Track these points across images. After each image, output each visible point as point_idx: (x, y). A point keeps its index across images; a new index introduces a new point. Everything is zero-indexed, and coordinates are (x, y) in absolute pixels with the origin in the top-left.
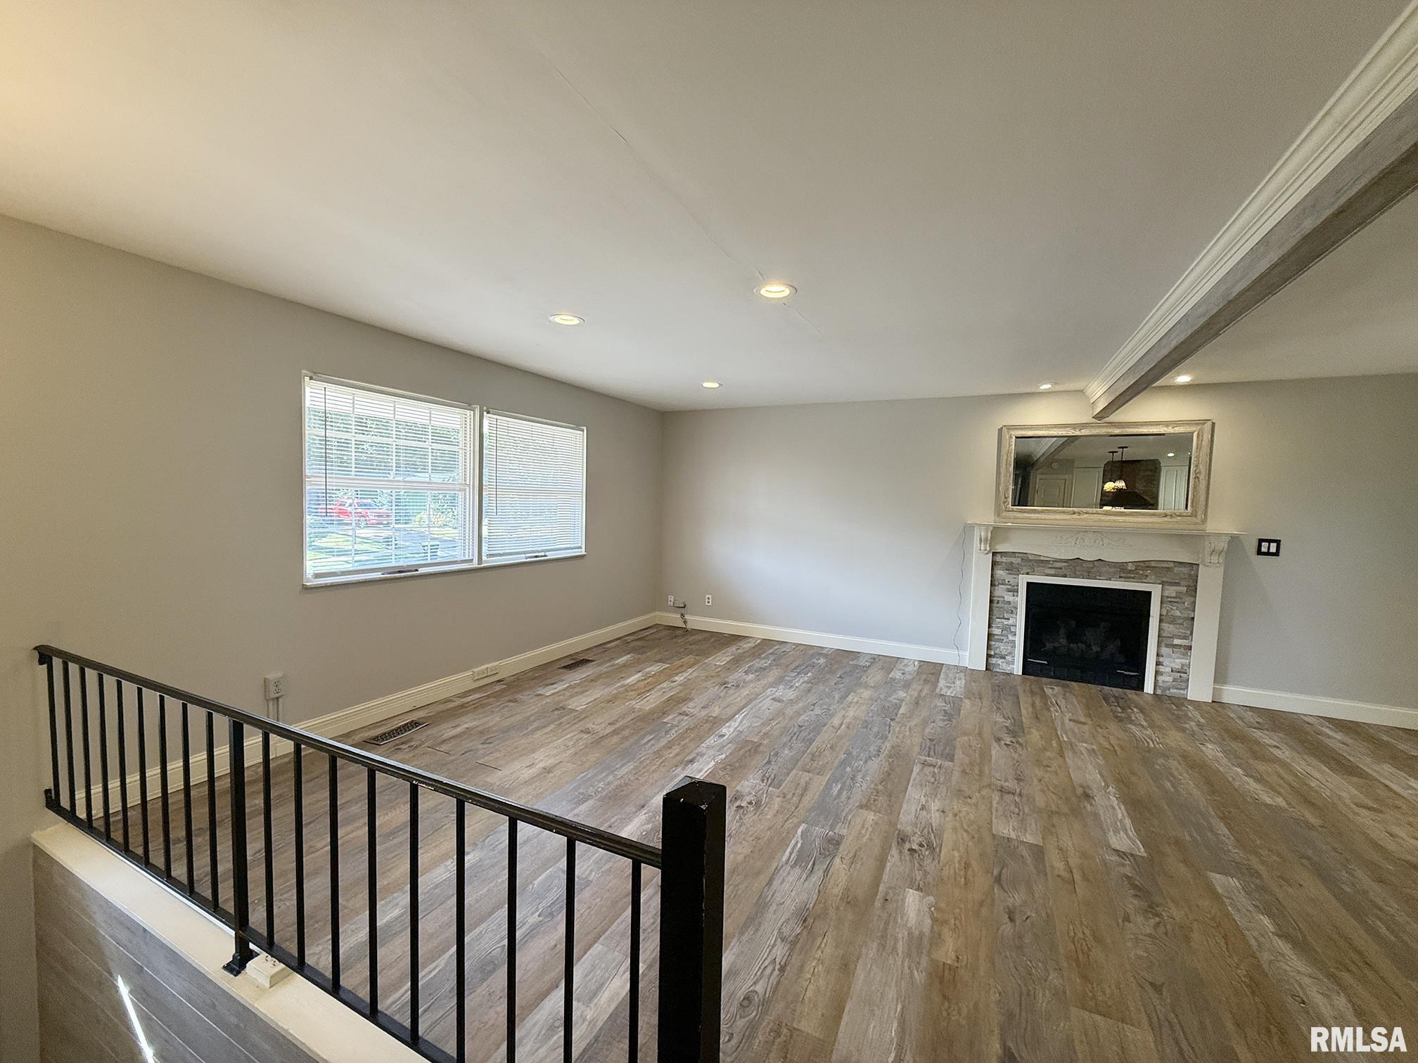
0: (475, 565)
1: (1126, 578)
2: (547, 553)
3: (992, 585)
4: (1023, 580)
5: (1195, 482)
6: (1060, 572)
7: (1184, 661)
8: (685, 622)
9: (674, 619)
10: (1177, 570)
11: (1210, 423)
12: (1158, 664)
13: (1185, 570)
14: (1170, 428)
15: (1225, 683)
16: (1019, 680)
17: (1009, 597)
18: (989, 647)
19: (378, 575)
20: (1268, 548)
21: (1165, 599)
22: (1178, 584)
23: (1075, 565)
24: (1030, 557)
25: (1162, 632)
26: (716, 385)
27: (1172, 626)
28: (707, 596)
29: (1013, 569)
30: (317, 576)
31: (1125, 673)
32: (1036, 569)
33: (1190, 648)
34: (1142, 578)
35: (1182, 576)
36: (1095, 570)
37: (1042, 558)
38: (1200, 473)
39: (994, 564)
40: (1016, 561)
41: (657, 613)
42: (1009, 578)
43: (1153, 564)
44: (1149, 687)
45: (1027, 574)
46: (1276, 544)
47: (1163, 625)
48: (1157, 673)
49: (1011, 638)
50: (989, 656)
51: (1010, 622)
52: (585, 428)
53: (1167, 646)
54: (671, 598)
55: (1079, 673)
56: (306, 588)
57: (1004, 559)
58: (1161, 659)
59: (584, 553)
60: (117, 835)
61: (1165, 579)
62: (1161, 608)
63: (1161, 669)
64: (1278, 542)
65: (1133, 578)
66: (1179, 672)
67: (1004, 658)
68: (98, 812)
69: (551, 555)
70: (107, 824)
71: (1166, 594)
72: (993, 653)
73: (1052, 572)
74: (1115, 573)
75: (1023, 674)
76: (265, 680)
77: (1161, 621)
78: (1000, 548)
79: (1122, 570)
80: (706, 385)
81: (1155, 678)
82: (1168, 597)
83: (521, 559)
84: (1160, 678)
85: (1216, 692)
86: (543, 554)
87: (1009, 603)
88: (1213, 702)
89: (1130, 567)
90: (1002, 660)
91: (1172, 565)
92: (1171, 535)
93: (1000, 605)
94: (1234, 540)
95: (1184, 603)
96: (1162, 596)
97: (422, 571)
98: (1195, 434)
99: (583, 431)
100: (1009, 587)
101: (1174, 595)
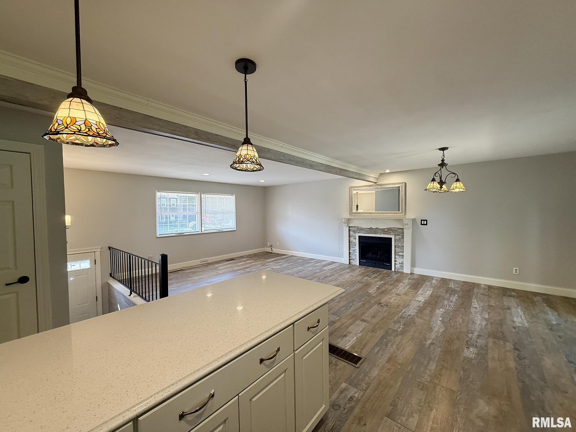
0: (200, 232)
1: (385, 233)
2: (223, 230)
3: (349, 237)
4: (357, 235)
5: (402, 202)
6: (367, 232)
7: (403, 260)
8: (272, 251)
9: (269, 250)
10: (399, 230)
11: (404, 183)
12: (395, 261)
13: (401, 230)
14: (394, 185)
15: (415, 267)
16: (357, 267)
17: (354, 241)
18: (349, 257)
19: (174, 235)
20: (424, 222)
21: (396, 240)
22: (399, 235)
23: (371, 230)
24: (359, 228)
25: (396, 251)
26: (264, 181)
27: (398, 249)
28: (278, 242)
29: (354, 232)
30: (159, 235)
31: (387, 264)
32: (361, 232)
33: (403, 256)
34: (389, 234)
35: (400, 232)
36: (376, 231)
37: (362, 228)
38: (403, 199)
39: (349, 230)
40: (355, 229)
41: (265, 248)
42: (354, 234)
43: (392, 229)
44: (393, 269)
45: (359, 233)
46: (426, 221)
47: (396, 248)
48: (395, 264)
49: (355, 254)
50: (350, 260)
51: (355, 249)
52: (235, 195)
53: (397, 255)
54: (269, 243)
55: (374, 265)
56: (157, 237)
57: (352, 229)
58: (396, 260)
59: (236, 230)
60: (122, 282)
61: (396, 234)
62: (395, 243)
63: (396, 263)
64: (426, 220)
65: (387, 233)
66: (401, 264)
67: (354, 260)
68: (120, 279)
69: (224, 230)
70: (121, 281)
71: (396, 238)
72: (351, 259)
73: (365, 232)
74: (382, 232)
75: (359, 265)
76: (149, 257)
77: (395, 247)
78: (350, 225)
79: (384, 231)
80: (261, 181)
81: (395, 266)
82: (397, 239)
83: (215, 231)
84: (396, 266)
85: (411, 270)
86: (222, 230)
87: (354, 242)
88: (411, 273)
89: (386, 230)
90: (354, 261)
91: (397, 229)
92: (395, 219)
93: (352, 243)
94: (414, 220)
95: (401, 241)
96: (395, 239)
97: (185, 234)
98: (401, 187)
99: (234, 195)
100: (354, 237)
101: (398, 239)
